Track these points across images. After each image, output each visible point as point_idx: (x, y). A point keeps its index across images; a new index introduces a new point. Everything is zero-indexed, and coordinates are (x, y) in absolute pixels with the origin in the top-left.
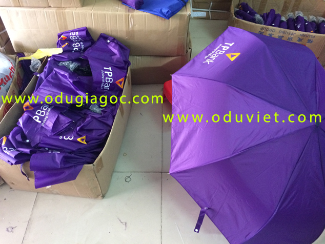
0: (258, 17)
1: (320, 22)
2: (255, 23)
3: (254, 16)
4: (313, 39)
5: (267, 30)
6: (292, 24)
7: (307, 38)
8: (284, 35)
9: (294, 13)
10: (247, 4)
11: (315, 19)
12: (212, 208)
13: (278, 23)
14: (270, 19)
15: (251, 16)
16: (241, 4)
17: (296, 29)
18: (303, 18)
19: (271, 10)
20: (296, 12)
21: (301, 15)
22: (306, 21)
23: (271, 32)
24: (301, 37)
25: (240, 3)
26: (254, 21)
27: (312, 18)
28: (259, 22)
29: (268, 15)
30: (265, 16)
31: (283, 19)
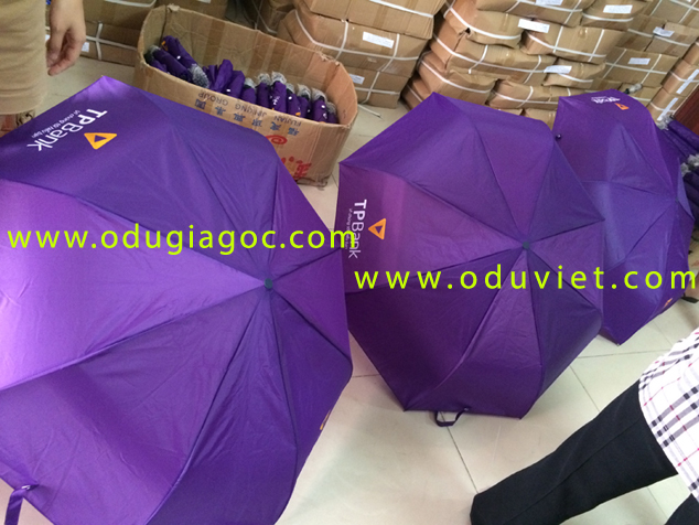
0: (197, 70)
1: (316, 98)
2: (192, 82)
3: (190, 66)
4: (299, 129)
5: (212, 98)
6: (264, 95)
7: (288, 126)
8: (246, 114)
9: (271, 75)
10: (176, 41)
11: (307, 92)
12: (42, 484)
13: (238, 90)
14: (220, 78)
15: (184, 68)
16: (165, 39)
17: (270, 106)
18: (285, 86)
19: (224, 61)
20: (274, 74)
21: (282, 80)
22: (289, 93)
23: (220, 105)
24: (276, 122)
25: (165, 36)
26: (188, 77)
27: (303, 89)
28: (199, 82)
29: (217, 70)
30: (213, 71)
31: (250, 83)
